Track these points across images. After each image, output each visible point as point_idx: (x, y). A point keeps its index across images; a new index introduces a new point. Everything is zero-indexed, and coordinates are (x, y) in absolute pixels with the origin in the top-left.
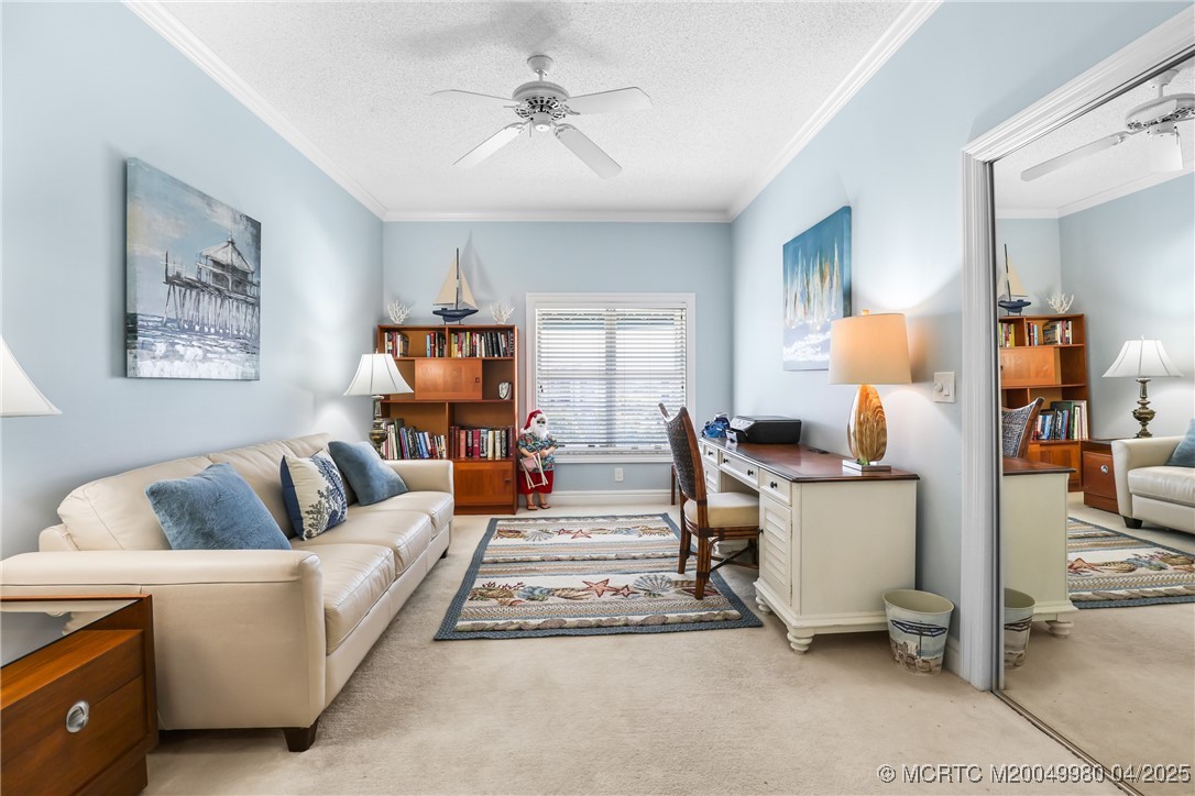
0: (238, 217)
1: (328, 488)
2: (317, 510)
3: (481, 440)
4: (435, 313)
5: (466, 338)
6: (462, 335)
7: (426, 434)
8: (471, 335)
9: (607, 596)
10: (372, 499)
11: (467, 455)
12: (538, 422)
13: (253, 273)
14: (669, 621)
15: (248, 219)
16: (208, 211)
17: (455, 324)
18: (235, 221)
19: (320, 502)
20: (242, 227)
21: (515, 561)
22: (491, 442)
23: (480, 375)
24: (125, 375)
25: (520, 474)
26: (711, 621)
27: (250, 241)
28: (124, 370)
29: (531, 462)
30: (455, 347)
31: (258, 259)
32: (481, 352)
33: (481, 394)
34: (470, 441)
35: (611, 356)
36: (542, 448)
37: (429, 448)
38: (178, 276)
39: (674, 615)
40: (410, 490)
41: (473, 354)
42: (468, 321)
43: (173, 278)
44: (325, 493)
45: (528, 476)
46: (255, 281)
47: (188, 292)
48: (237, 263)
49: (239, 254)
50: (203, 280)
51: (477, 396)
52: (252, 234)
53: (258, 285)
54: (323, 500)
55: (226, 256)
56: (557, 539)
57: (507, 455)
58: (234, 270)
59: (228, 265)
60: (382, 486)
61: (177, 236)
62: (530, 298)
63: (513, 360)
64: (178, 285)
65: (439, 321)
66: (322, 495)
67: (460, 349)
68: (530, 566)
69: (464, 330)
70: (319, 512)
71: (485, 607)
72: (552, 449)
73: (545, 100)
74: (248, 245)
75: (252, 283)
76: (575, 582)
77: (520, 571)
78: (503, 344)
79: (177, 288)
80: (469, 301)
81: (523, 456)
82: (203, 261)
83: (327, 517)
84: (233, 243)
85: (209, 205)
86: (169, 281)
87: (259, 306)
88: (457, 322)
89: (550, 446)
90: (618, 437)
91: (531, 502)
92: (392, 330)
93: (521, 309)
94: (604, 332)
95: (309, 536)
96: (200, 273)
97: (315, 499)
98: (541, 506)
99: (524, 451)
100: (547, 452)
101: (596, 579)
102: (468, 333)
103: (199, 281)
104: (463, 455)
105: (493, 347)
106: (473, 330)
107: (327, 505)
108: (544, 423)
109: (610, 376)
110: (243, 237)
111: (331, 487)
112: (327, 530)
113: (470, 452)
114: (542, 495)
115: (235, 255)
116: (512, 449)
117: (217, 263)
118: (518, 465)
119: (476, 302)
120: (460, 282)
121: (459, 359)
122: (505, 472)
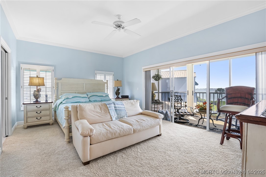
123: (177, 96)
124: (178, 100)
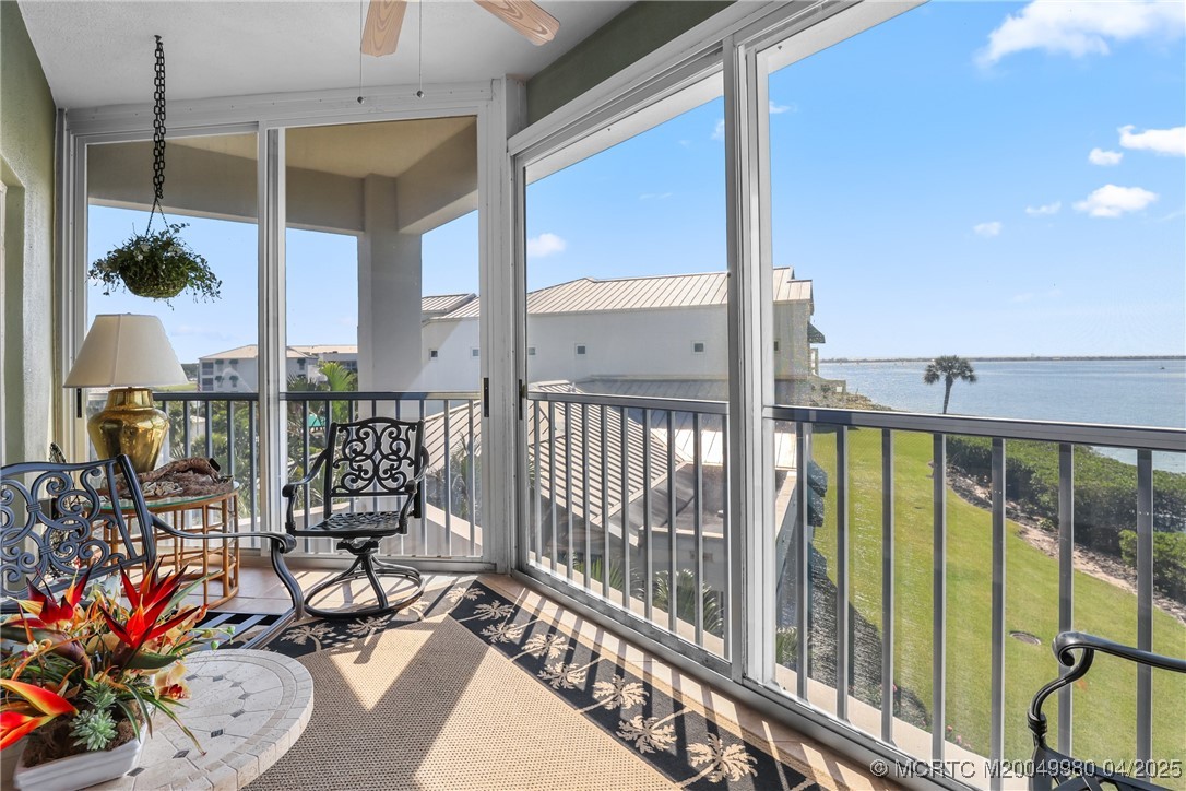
123: (395, 423)
124: (399, 460)
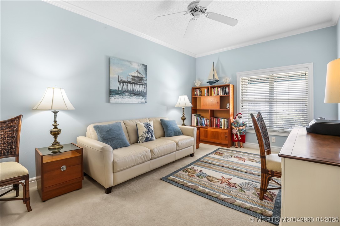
0: (139, 65)
1: (146, 131)
2: (142, 136)
3: (220, 122)
4: (207, 82)
5: (216, 89)
6: (215, 88)
7: (205, 119)
8: (218, 88)
9: (224, 185)
10: (169, 136)
11: (216, 126)
12: (239, 117)
13: (144, 77)
14: (235, 203)
15: (143, 65)
16: (130, 65)
17: (212, 85)
18: (138, 66)
19: (143, 134)
20: (141, 67)
21: (209, 163)
22: (223, 123)
23: (219, 101)
24: (109, 102)
25: (232, 134)
26: (254, 211)
27: (143, 70)
28: (108, 101)
29: (235, 131)
30: (213, 92)
31: (146, 74)
32: (221, 94)
33: (219, 107)
34: (217, 122)
35: (271, 92)
36: (240, 126)
37: (206, 123)
38: (122, 80)
39: (240, 202)
40: (183, 134)
41: (218, 94)
42: (216, 84)
43: (120, 81)
44: (145, 132)
45: (235, 136)
46: (145, 79)
47: (125, 84)
48: (139, 75)
49: (140, 73)
50: (129, 80)
51: (218, 108)
52: (144, 68)
53: (146, 80)
54: (144, 134)
55: (136, 74)
56: (233, 159)
57: (228, 128)
58: (138, 77)
59: (136, 77)
60: (172, 132)
61: (121, 72)
62: (238, 74)
63: (229, 96)
64: (122, 82)
65: (208, 85)
66: (144, 132)
67: (215, 93)
68: (212, 166)
69: (216, 87)
70: (142, 137)
71: (183, 174)
72: (244, 127)
73: (195, 7)
74: (143, 71)
75: (144, 80)
76: (218, 175)
77: (206, 167)
78: (227, 91)
79: (121, 83)
80: (217, 78)
81: (233, 129)
82: (129, 76)
83: (145, 139)
84: (138, 71)
85: (130, 63)
86: (119, 82)
87: (146, 85)
88: (213, 85)
89: (243, 126)
90: (274, 125)
91: (237, 145)
92: (196, 88)
93: (235, 78)
94: (268, 84)
95: (140, 143)
96: (128, 79)
97: (142, 133)
98: (240, 147)
99: (233, 127)
100: (241, 128)
101: (226, 177)
102: (217, 88)
103: (128, 81)
104: (214, 126)
105: (225, 92)
106: (218, 87)
107: (145, 135)
108: (241, 117)
109: (271, 101)
110: (141, 69)
111: (147, 131)
112: (145, 142)
113: (217, 125)
114: (241, 143)
115: (138, 74)
116: (230, 126)
117: (133, 76)
118: (232, 132)
119: (219, 78)
120: (214, 73)
121: (214, 96)
122: (225, 133)
